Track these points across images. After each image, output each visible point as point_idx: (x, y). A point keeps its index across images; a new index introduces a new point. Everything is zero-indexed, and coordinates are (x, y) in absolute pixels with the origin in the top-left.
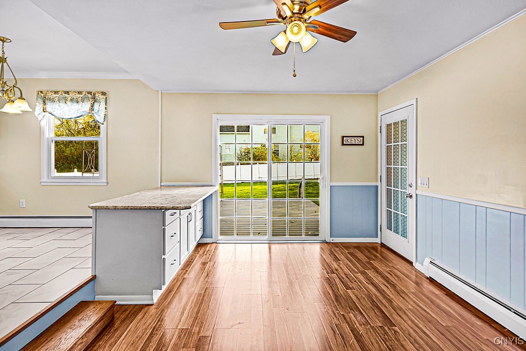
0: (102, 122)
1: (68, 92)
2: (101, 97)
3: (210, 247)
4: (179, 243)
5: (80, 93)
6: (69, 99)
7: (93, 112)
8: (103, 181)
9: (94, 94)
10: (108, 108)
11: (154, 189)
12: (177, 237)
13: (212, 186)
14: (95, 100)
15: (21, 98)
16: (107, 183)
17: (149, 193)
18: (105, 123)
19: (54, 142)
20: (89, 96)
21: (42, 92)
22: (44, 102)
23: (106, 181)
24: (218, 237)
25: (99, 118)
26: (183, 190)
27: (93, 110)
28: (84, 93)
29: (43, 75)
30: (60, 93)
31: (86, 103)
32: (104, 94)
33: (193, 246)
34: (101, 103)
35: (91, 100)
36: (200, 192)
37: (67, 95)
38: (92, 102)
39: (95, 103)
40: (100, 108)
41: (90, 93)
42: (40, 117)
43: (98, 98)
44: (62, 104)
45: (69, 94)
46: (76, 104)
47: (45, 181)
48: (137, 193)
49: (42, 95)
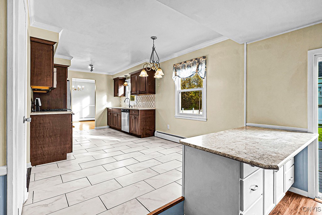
0: (203, 77)
1: (186, 62)
2: (203, 60)
3: (306, 203)
4: (262, 196)
5: (191, 60)
6: (186, 66)
7: (198, 71)
8: (204, 118)
9: (199, 59)
10: (207, 67)
11: (238, 129)
12: (260, 190)
13: (306, 132)
14: (199, 63)
15: (159, 68)
16: (207, 119)
17: (232, 133)
18: (205, 77)
19: (181, 93)
20: (196, 61)
21: (175, 65)
22: (176, 70)
23: (206, 118)
24: (316, 193)
25: (202, 74)
26: (268, 135)
27: (198, 70)
28: (193, 60)
29: (176, 55)
30: (182, 63)
31: (195, 66)
32: (204, 57)
33: (281, 195)
34: (203, 64)
35: (197, 63)
36: (290, 140)
37: (185, 64)
38: (198, 65)
39: (200, 65)
40: (202, 67)
41: (196, 59)
42: (174, 79)
43: (201, 61)
44: (183, 70)
45: (186, 63)
46: (190, 68)
47: (177, 115)
48: (222, 132)
49: (175, 66)
